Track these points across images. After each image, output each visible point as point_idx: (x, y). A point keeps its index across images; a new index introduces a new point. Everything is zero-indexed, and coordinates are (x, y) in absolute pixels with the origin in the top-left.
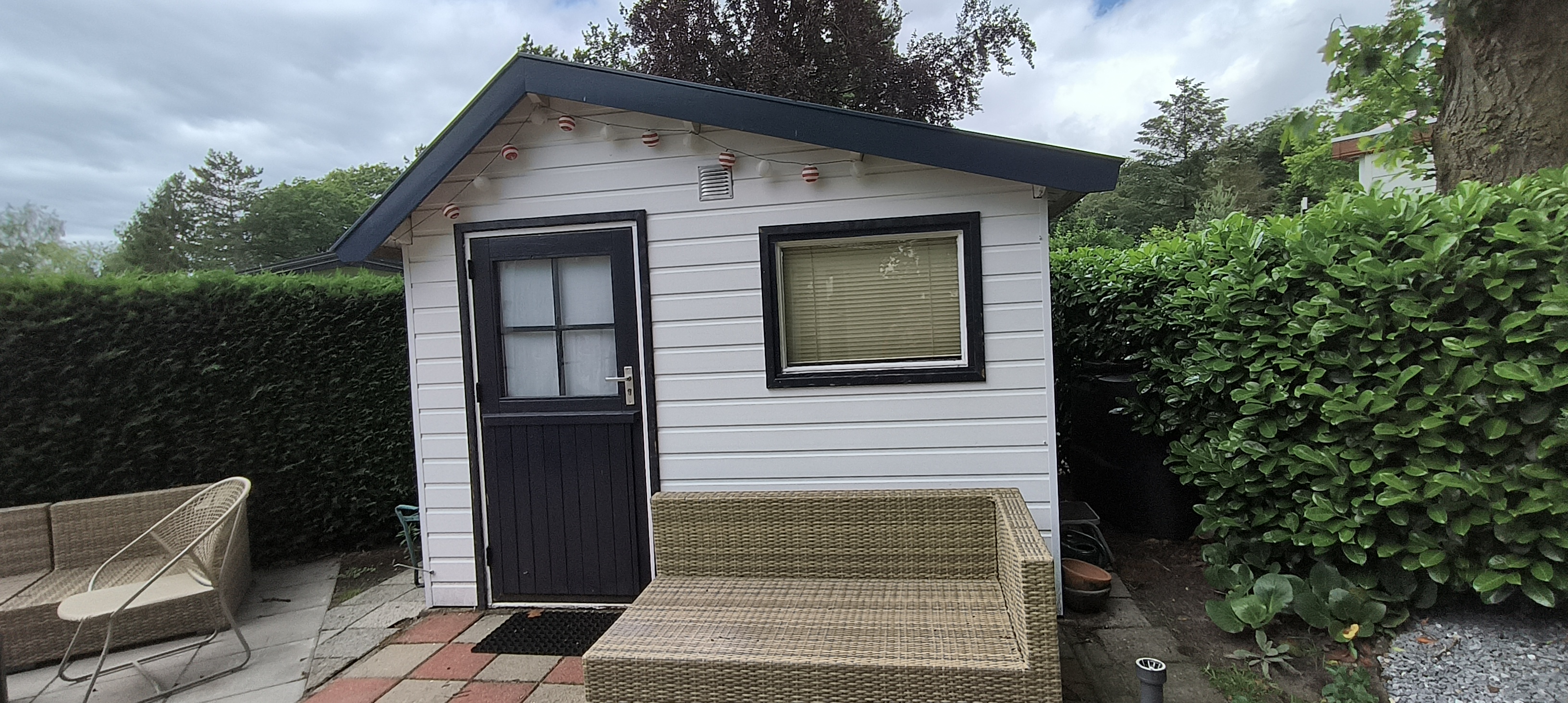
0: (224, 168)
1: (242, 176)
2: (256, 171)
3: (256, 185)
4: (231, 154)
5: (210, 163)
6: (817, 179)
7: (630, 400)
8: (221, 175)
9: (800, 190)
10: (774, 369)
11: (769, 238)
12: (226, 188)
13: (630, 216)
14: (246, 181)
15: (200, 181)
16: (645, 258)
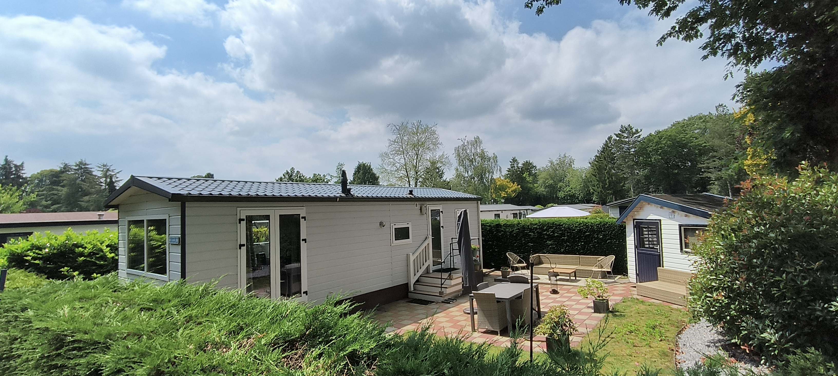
5: (621, 130)
6: (687, 216)
7: (659, 251)
8: (625, 135)
9: (685, 218)
10: (681, 249)
11: (680, 226)
12: (627, 140)
13: (658, 220)
14: (635, 136)
15: (618, 139)
16: (661, 227)
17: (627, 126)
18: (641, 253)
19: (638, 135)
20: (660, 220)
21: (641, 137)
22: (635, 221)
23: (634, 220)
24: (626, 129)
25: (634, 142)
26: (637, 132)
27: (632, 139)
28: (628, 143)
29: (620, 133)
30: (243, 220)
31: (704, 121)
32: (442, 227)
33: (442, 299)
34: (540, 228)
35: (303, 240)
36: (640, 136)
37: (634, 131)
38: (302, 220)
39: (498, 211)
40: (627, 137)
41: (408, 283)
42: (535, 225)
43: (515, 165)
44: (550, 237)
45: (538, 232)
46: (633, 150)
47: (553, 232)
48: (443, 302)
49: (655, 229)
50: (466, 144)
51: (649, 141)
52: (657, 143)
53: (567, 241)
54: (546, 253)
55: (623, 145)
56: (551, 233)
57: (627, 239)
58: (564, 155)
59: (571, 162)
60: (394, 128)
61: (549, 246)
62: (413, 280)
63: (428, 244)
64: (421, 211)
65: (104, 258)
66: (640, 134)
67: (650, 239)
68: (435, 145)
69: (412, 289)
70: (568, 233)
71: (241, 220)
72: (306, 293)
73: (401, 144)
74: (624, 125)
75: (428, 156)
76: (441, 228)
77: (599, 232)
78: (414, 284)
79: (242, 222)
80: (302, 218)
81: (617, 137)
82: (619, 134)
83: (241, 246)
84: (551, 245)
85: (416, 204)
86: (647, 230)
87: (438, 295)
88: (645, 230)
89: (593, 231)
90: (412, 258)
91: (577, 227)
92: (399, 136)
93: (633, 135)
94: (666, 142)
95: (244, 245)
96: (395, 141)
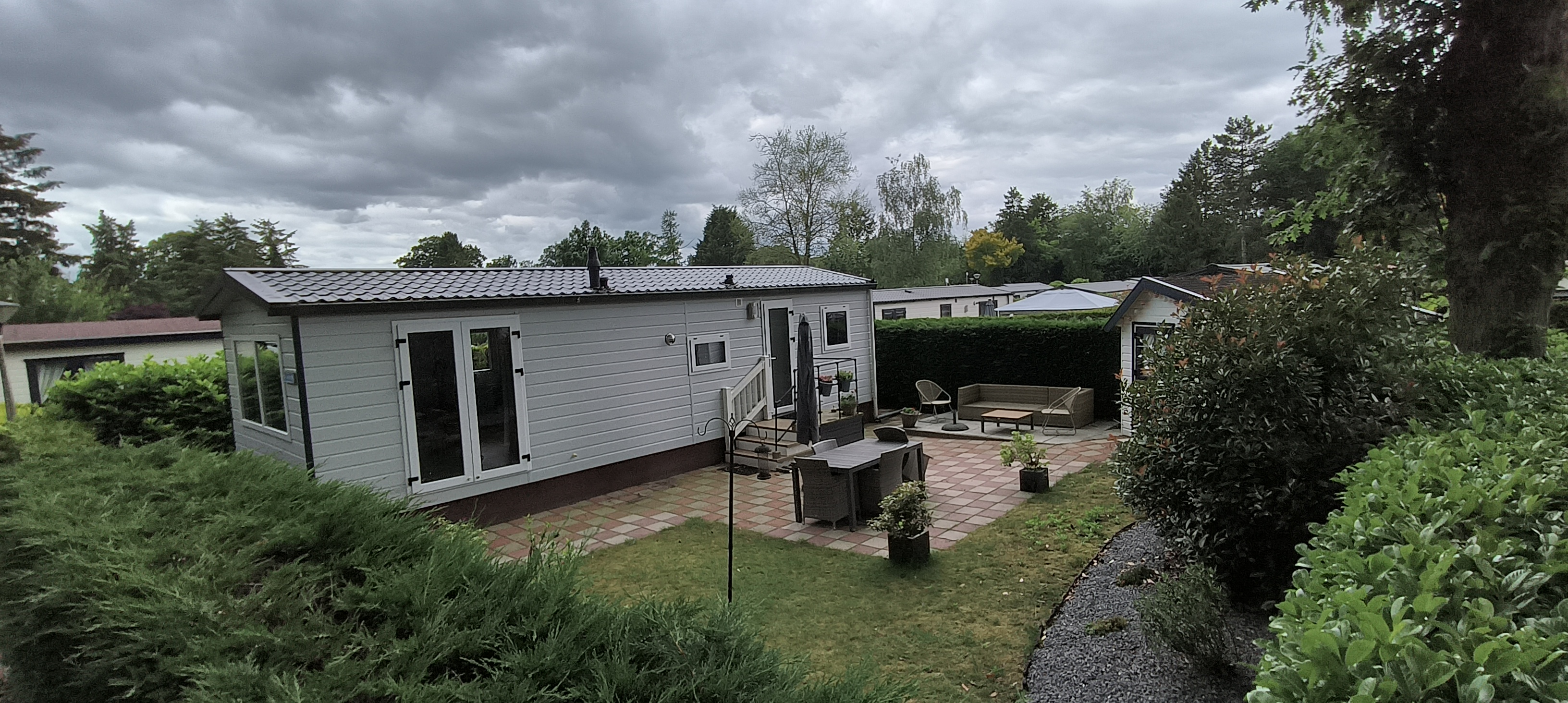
12: (1240, 148)
14: (1256, 139)
15: (1220, 146)
17: (1240, 119)
19: (1263, 136)
21: (1269, 141)
22: (1135, 326)
23: (1134, 323)
24: (1239, 126)
25: (1254, 153)
26: (1261, 130)
27: (1249, 146)
28: (1241, 154)
29: (1226, 133)
30: (404, 341)
32: (793, 338)
33: (777, 466)
35: (517, 371)
36: (1266, 138)
37: (1255, 128)
38: (513, 338)
39: (947, 298)
40: (1239, 143)
41: (724, 438)
43: (1015, 204)
46: (1251, 168)
48: (778, 470)
50: (899, 169)
55: (1231, 160)
58: (1114, 181)
59: (1127, 195)
60: (764, 141)
63: (764, 370)
64: (749, 313)
65: (209, 400)
66: (1266, 135)
68: (844, 172)
71: (399, 341)
72: (527, 457)
73: (777, 172)
74: (1233, 118)
75: (830, 193)
76: (791, 341)
78: (736, 439)
79: (401, 345)
80: (514, 333)
81: (1219, 142)
82: (1225, 136)
83: (403, 384)
85: (739, 301)
87: (772, 458)
90: (731, 396)
92: (773, 156)
93: (1252, 138)
95: (407, 383)
96: (766, 168)
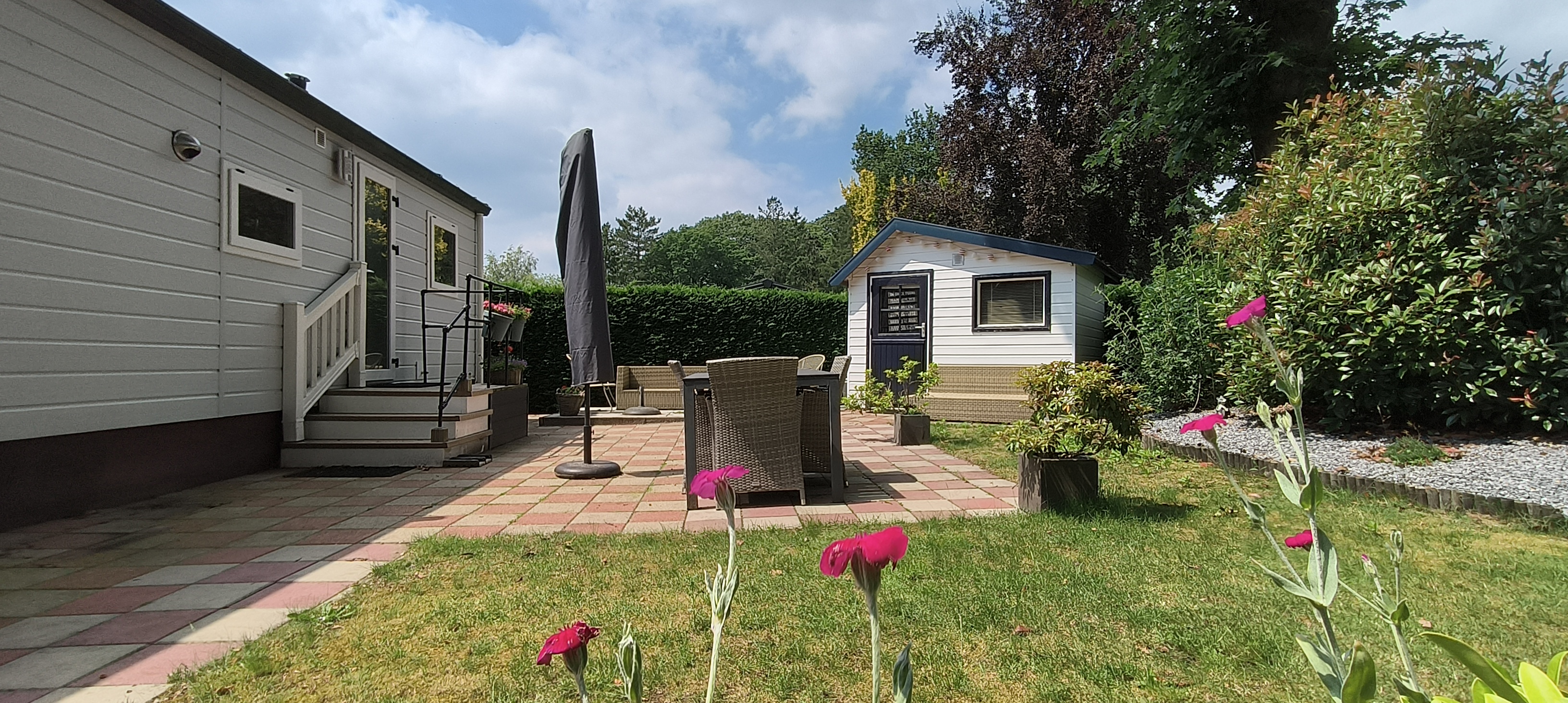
0: (636, 219)
1: (648, 225)
2: (656, 221)
3: (655, 231)
4: (641, 209)
5: (628, 215)
6: (992, 258)
7: (923, 336)
8: (634, 225)
9: (988, 262)
10: (975, 324)
11: (976, 279)
12: (636, 234)
13: (928, 271)
14: (650, 228)
15: (621, 228)
16: (932, 286)
17: (637, 209)
18: (881, 344)
19: (653, 228)
20: (932, 272)
21: (659, 232)
22: (872, 277)
23: (869, 275)
24: (636, 215)
25: (647, 240)
26: (652, 222)
27: (643, 234)
28: (637, 239)
29: (626, 219)
31: (743, 224)
32: (396, 248)
33: (442, 454)
34: (632, 304)
37: (648, 219)
40: (637, 229)
41: (279, 414)
42: (622, 297)
44: (659, 326)
45: (628, 313)
46: (642, 253)
47: (665, 312)
48: (447, 465)
49: (913, 293)
51: (671, 240)
52: (684, 246)
53: (697, 334)
54: (645, 364)
55: (629, 242)
56: (661, 314)
57: (850, 317)
58: (519, 248)
59: (530, 264)
61: (654, 346)
62: (304, 402)
63: (357, 288)
64: (335, 169)
66: (657, 226)
67: (903, 315)
69: (300, 436)
70: (700, 316)
74: (633, 207)
76: (393, 252)
77: (767, 315)
78: (306, 418)
84: (660, 343)
85: (321, 136)
86: (898, 294)
87: (429, 442)
88: (892, 295)
89: (754, 312)
90: (304, 321)
91: (720, 302)
93: (647, 227)
94: (696, 247)
